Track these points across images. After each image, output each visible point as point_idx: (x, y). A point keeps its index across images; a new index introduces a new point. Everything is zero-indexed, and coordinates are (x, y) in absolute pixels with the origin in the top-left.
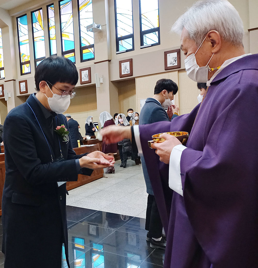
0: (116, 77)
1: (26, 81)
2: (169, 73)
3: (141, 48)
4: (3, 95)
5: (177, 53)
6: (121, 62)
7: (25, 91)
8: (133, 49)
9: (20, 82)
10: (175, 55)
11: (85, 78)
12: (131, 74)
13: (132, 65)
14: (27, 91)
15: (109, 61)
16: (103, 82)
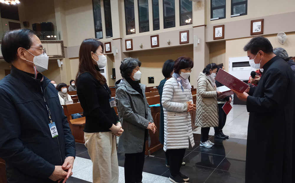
0: (211, 39)
1: (131, 40)
3: (231, 17)
4: (110, 51)
6: (215, 27)
7: (131, 48)
8: (225, 17)
9: (126, 41)
10: (260, 23)
11: (184, 38)
12: (223, 37)
13: (224, 29)
14: (132, 49)
15: (205, 26)
16: (200, 42)
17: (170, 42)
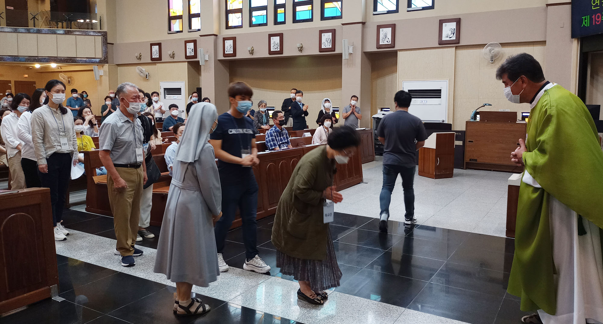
0: (372, 48)
1: (234, 39)
2: (443, 48)
3: (408, 11)
4: (195, 56)
5: (455, 23)
6: (379, 27)
7: (232, 53)
8: (397, 11)
9: (225, 39)
10: (453, 25)
11: (326, 43)
12: (393, 45)
13: (395, 32)
15: (363, 23)
16: (353, 52)
17: (302, 47)
